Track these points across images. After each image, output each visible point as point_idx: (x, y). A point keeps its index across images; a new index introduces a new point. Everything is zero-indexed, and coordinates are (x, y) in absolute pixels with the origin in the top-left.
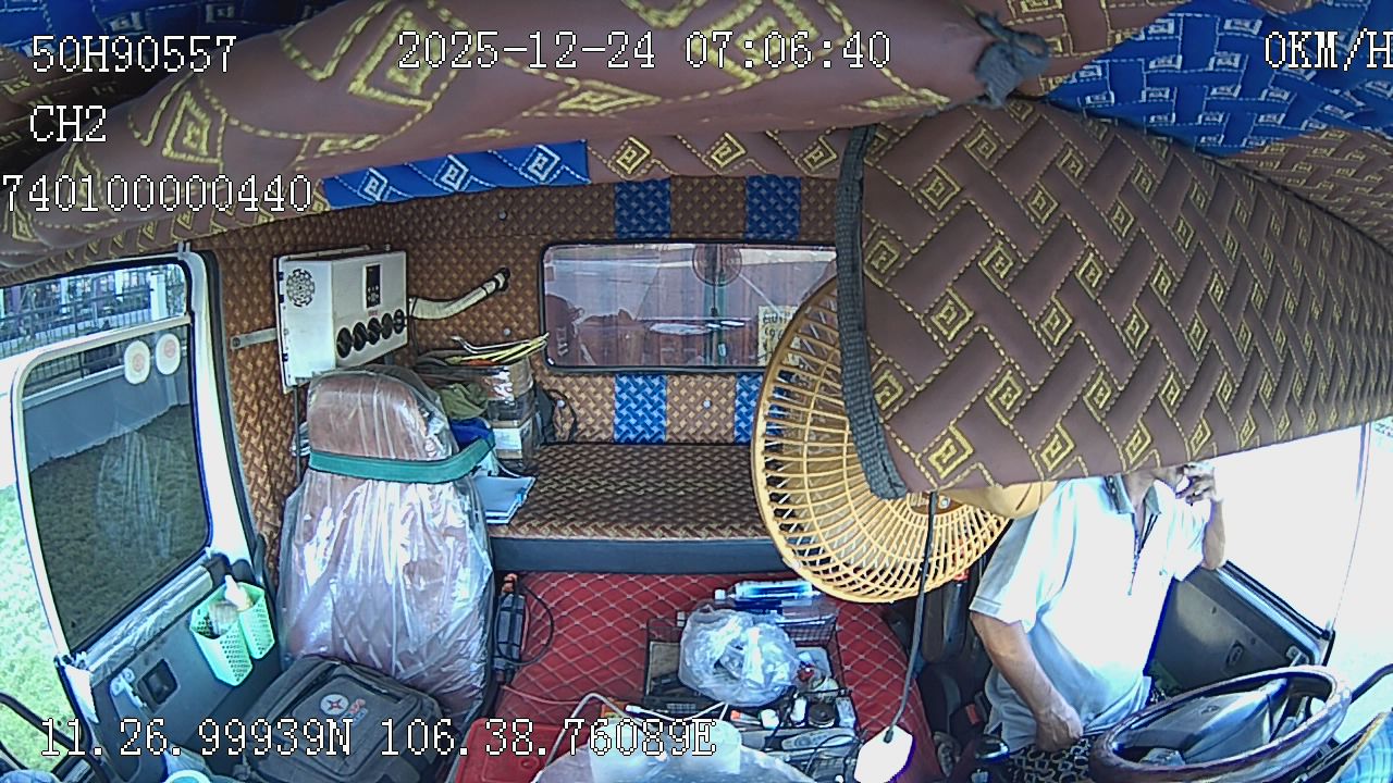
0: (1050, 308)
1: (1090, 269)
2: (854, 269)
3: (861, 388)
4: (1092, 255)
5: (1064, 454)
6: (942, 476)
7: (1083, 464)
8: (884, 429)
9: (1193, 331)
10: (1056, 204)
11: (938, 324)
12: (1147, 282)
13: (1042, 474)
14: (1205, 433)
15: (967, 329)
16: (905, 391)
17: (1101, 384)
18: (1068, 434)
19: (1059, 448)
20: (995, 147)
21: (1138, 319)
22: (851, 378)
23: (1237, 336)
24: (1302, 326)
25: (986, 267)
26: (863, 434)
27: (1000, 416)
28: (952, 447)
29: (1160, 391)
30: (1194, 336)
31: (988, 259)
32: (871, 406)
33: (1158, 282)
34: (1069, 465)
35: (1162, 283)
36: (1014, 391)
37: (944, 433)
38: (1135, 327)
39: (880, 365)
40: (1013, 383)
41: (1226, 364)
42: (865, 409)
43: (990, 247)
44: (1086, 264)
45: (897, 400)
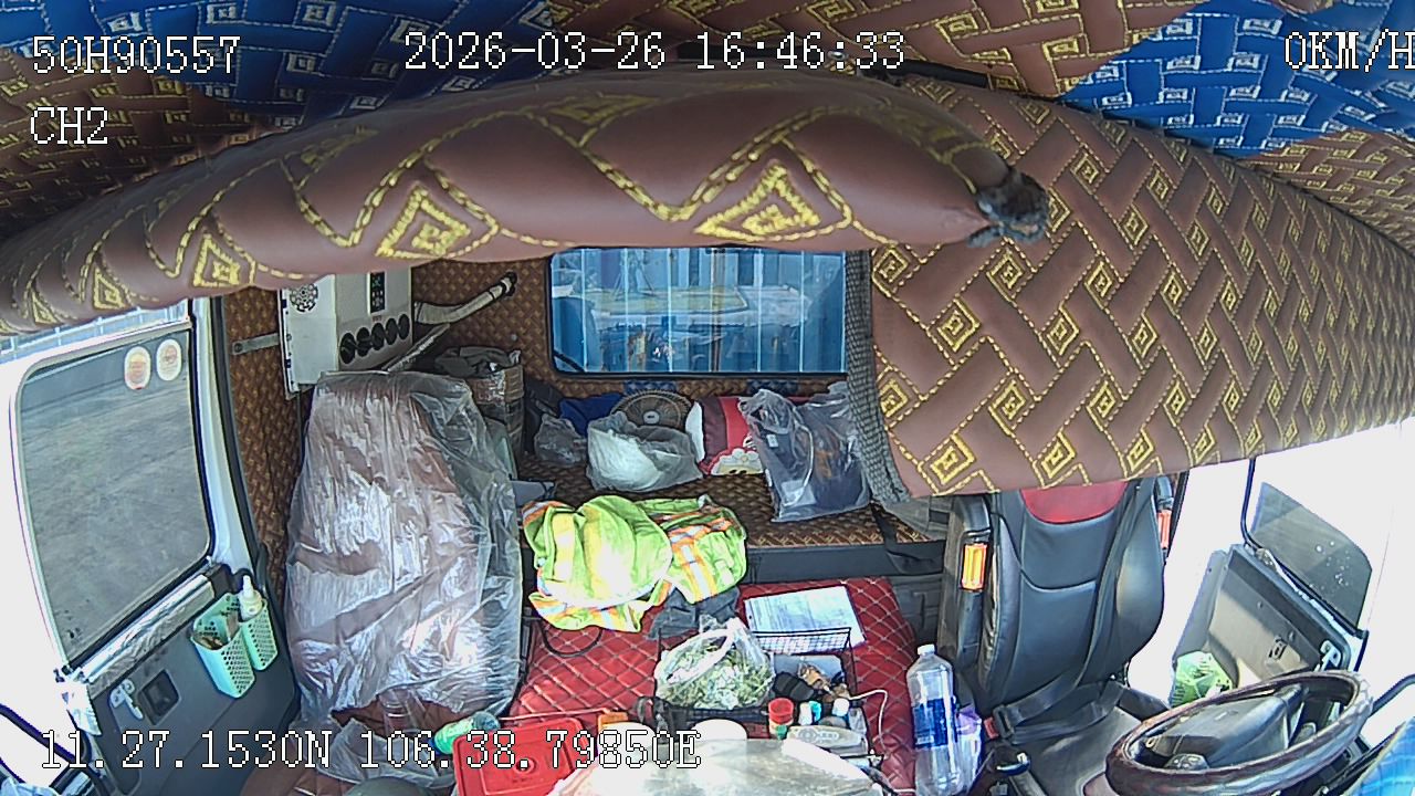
0: (1057, 318)
1: (1101, 278)
2: (862, 278)
3: (867, 397)
4: (1102, 264)
5: (1065, 462)
6: (944, 481)
7: (1083, 472)
8: (888, 436)
9: (1202, 340)
10: (1068, 212)
11: (942, 334)
12: (1158, 292)
13: (1042, 480)
14: (1209, 442)
15: (972, 339)
16: (909, 400)
17: (1105, 392)
18: (1068, 441)
19: (1060, 455)
20: (1009, 154)
21: (1147, 329)
22: (858, 386)
23: (1247, 344)
24: (1316, 335)
25: (993, 277)
26: (870, 441)
27: (1002, 425)
28: (953, 456)
29: (1165, 398)
30: (1203, 345)
31: (997, 269)
32: (877, 414)
33: (1169, 290)
34: (1069, 473)
35: (1173, 291)
36: (1017, 401)
37: (946, 442)
38: (1143, 335)
39: (886, 374)
40: (1016, 393)
41: (1234, 372)
42: (871, 417)
43: (999, 257)
44: (1096, 273)
45: (899, 410)
